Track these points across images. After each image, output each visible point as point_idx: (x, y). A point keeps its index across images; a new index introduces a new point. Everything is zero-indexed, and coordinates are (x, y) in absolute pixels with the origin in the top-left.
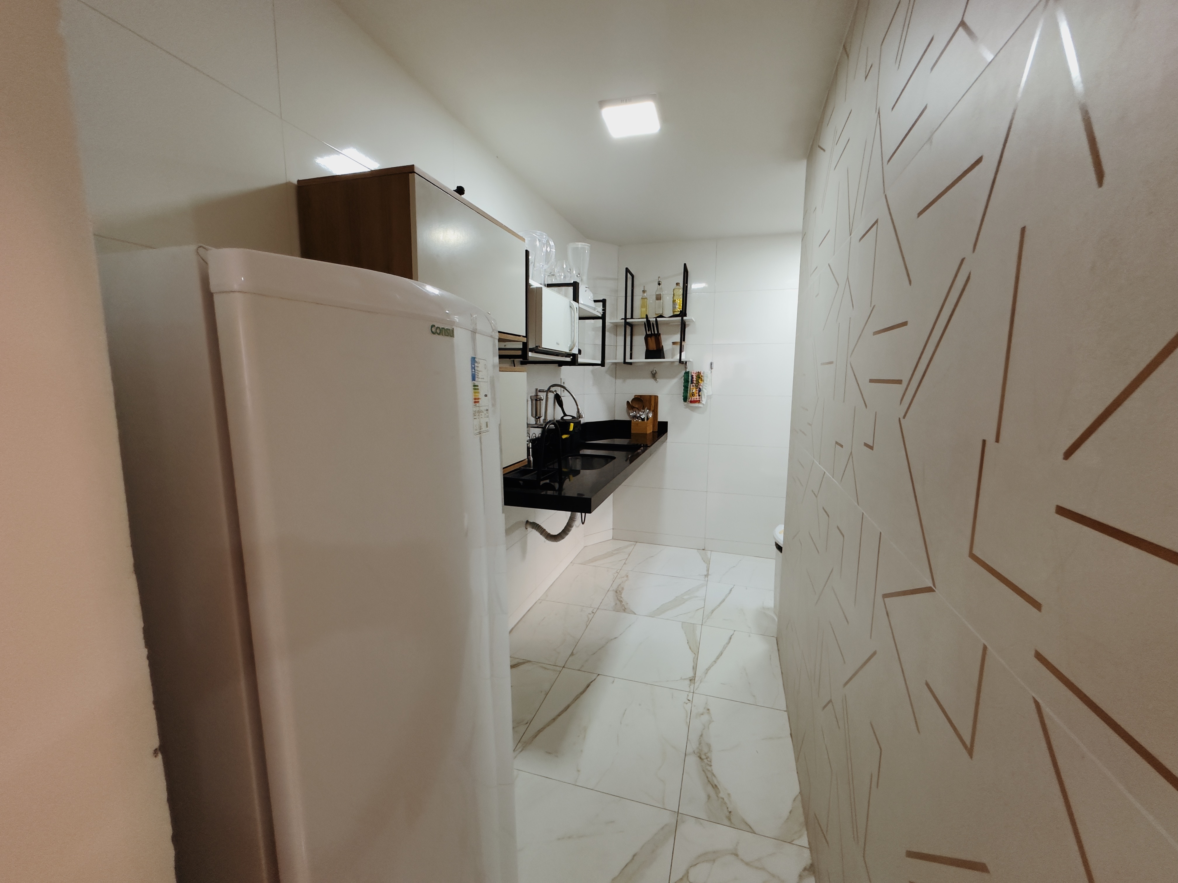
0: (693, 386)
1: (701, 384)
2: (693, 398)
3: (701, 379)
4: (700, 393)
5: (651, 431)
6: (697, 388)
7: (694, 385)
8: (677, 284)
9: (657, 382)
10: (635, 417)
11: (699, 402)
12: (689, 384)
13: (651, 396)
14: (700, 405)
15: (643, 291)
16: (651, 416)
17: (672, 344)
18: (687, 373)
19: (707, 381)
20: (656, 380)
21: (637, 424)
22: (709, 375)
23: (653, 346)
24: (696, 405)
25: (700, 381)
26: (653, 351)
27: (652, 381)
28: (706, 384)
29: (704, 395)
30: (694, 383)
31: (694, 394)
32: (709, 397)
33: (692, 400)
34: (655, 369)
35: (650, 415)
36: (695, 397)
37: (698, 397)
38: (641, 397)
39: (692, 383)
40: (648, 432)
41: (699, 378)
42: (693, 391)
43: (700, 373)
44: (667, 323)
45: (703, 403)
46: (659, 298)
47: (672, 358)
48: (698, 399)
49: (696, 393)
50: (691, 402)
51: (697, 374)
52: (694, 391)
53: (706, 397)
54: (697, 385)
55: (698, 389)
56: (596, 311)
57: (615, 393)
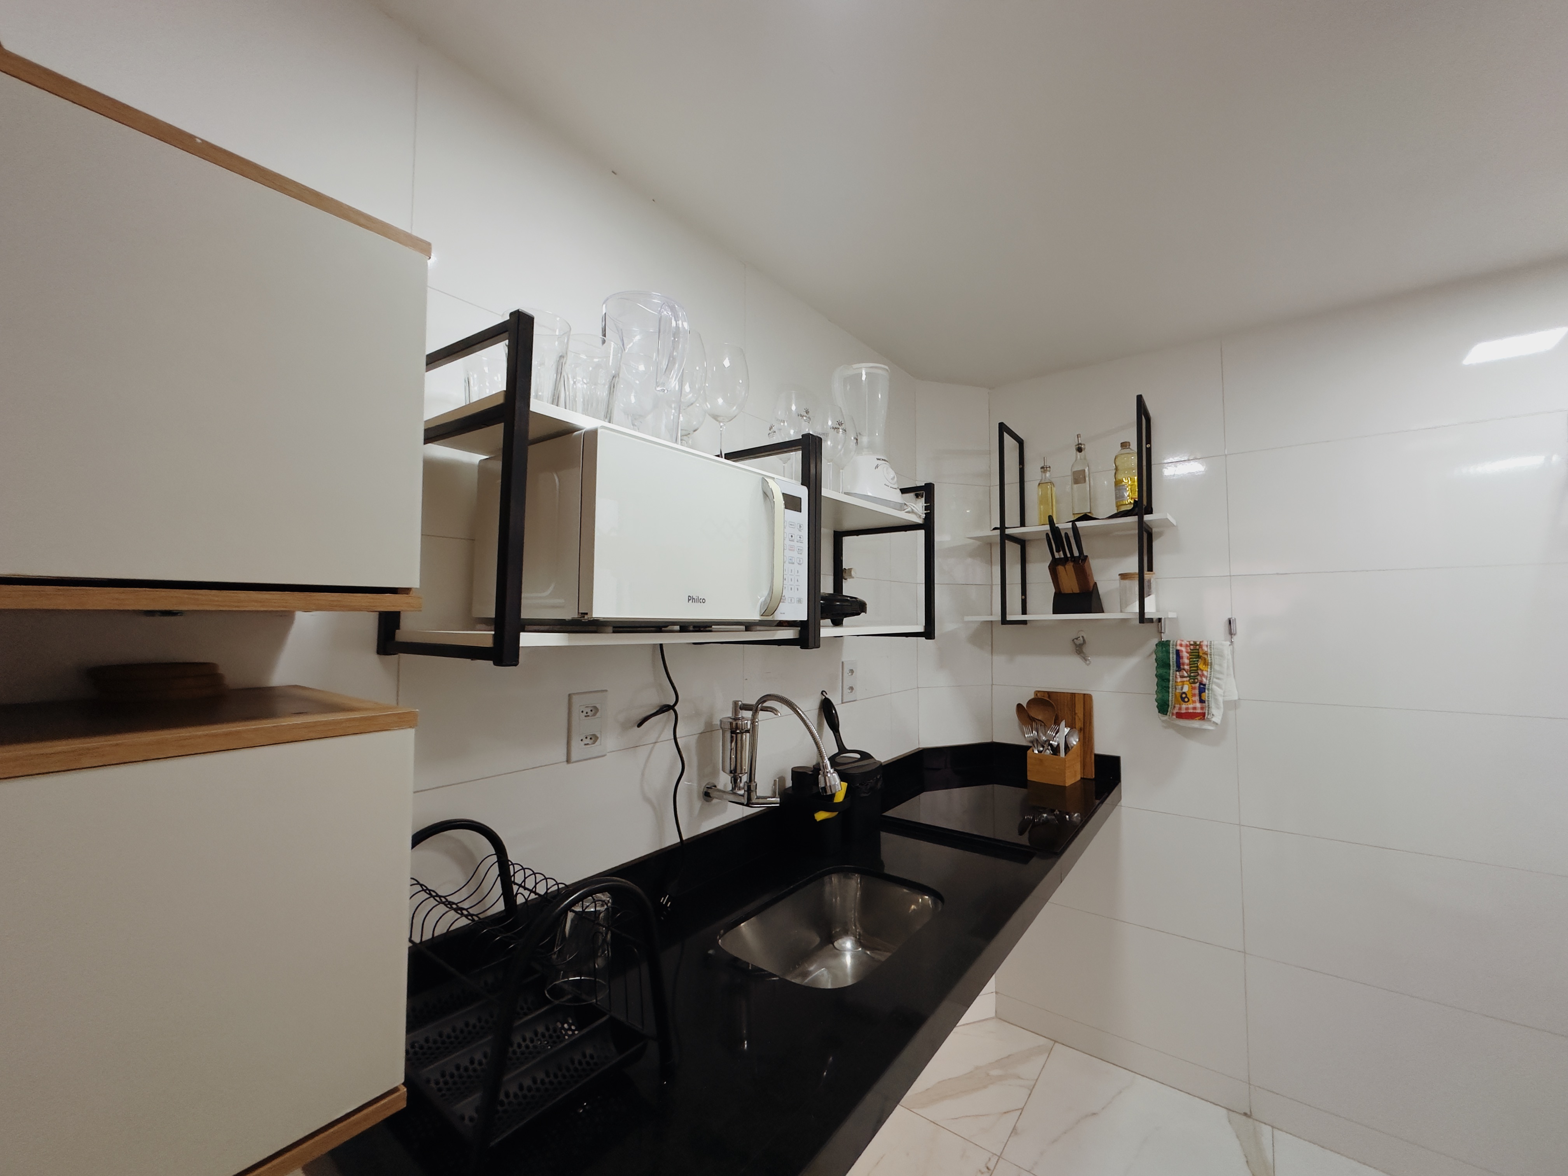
0: (1182, 677)
1: (1205, 673)
2: (1184, 706)
3: (1205, 659)
4: (1203, 694)
5: (1078, 778)
6: (1194, 683)
7: (1186, 674)
8: (1125, 445)
9: (1088, 662)
10: (1036, 742)
11: (1202, 716)
12: (1171, 671)
13: (1073, 695)
14: (1206, 726)
15: (1042, 468)
16: (1075, 743)
17: (1118, 577)
18: (1164, 646)
19: (1220, 665)
20: (1085, 659)
21: (1040, 761)
22: (1227, 651)
23: (1070, 584)
24: (1195, 724)
25: (1201, 666)
26: (1072, 595)
27: (1076, 660)
28: (1221, 673)
29: (1216, 700)
30: (1184, 669)
31: (1186, 697)
32: (1231, 705)
33: (1183, 711)
34: (1083, 634)
35: (1074, 741)
36: (1191, 706)
37: (1198, 705)
38: (1049, 697)
39: (1179, 667)
40: (1069, 782)
41: (1199, 657)
42: (1182, 688)
43: (1200, 646)
44: (1104, 534)
45: (1214, 719)
46: (1079, 478)
47: (1121, 612)
48: (1199, 711)
49: (1194, 695)
50: (1180, 716)
51: (1192, 647)
52: (1186, 689)
53: (1222, 705)
54: (1194, 676)
55: (1197, 685)
56: (906, 512)
57: (992, 685)
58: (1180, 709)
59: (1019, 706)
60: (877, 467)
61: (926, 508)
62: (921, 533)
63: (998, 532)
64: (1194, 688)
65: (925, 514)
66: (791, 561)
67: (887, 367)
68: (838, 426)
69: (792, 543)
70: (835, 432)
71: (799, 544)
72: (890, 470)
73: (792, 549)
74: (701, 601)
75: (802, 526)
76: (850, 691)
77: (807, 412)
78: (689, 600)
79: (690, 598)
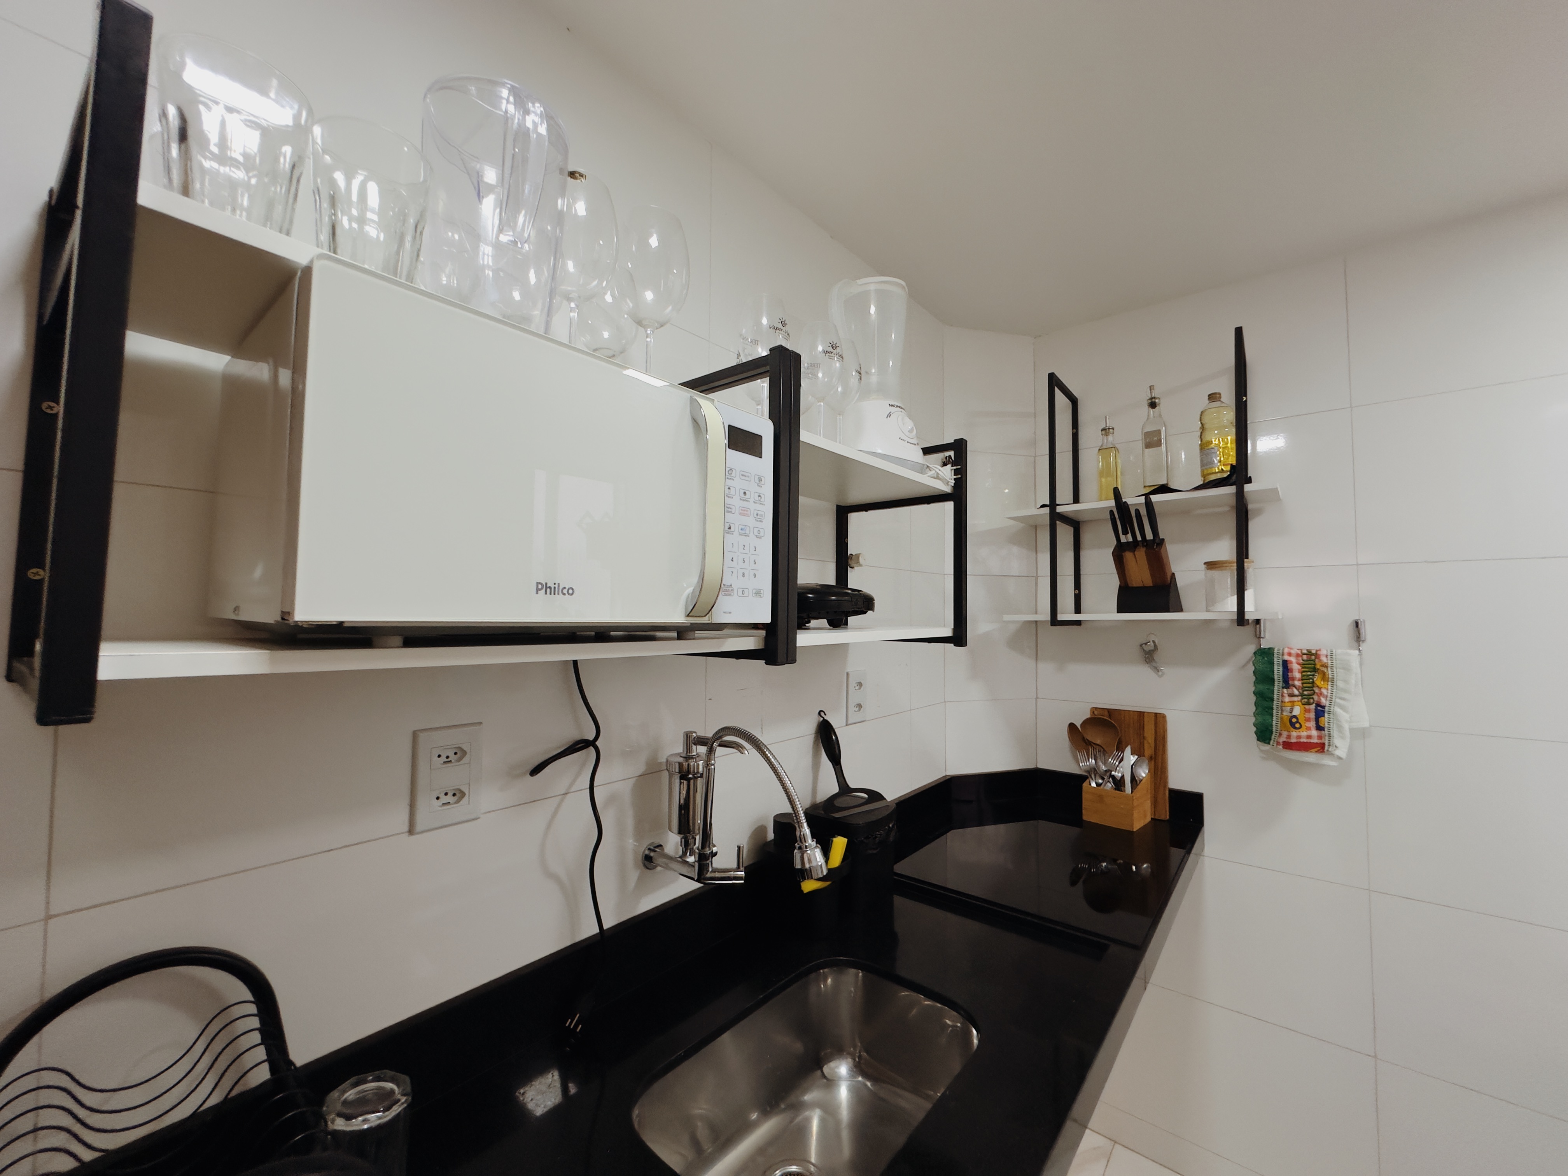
0: (1292, 695)
1: (1324, 691)
2: (1294, 734)
3: (1324, 674)
4: (1321, 719)
5: (1148, 819)
6: (1309, 704)
7: (1296, 692)
8: (1213, 397)
9: (1160, 673)
10: (1094, 771)
11: (1321, 748)
12: (1276, 688)
13: (1141, 714)
14: (1325, 760)
15: (1103, 430)
16: (1144, 775)
17: (1204, 566)
18: (1265, 655)
19: (1346, 681)
20: (1157, 670)
21: (1100, 798)
22: (1355, 663)
23: (1140, 575)
24: (1311, 757)
25: (1318, 680)
26: (1143, 589)
27: (1145, 671)
28: (1345, 691)
29: (1340, 727)
30: (1294, 686)
31: (1298, 722)
32: (1359, 734)
33: (1293, 740)
34: (1152, 638)
35: (1143, 772)
36: (1304, 733)
37: (1314, 733)
38: (1110, 716)
39: (1287, 682)
40: (1137, 825)
41: (1315, 670)
42: (1291, 711)
43: (1317, 655)
44: (1184, 511)
45: (1338, 753)
46: (1152, 441)
47: (1208, 611)
48: (1315, 741)
49: (1308, 720)
50: (1288, 746)
51: (1305, 657)
52: (1297, 711)
53: (1347, 734)
54: (1309, 693)
55: (1313, 707)
56: (928, 476)
57: (1037, 698)
58: (1289, 737)
59: (1072, 726)
60: (889, 415)
61: (956, 474)
62: (949, 506)
63: (1047, 510)
64: (1308, 711)
65: (955, 479)
66: (743, 532)
67: (903, 283)
69: (745, 504)
70: (827, 357)
71: (758, 507)
72: (907, 420)
73: (744, 512)
74: (565, 591)
75: (763, 478)
76: (857, 709)
77: (784, 324)
78: (538, 590)
79: (540, 587)
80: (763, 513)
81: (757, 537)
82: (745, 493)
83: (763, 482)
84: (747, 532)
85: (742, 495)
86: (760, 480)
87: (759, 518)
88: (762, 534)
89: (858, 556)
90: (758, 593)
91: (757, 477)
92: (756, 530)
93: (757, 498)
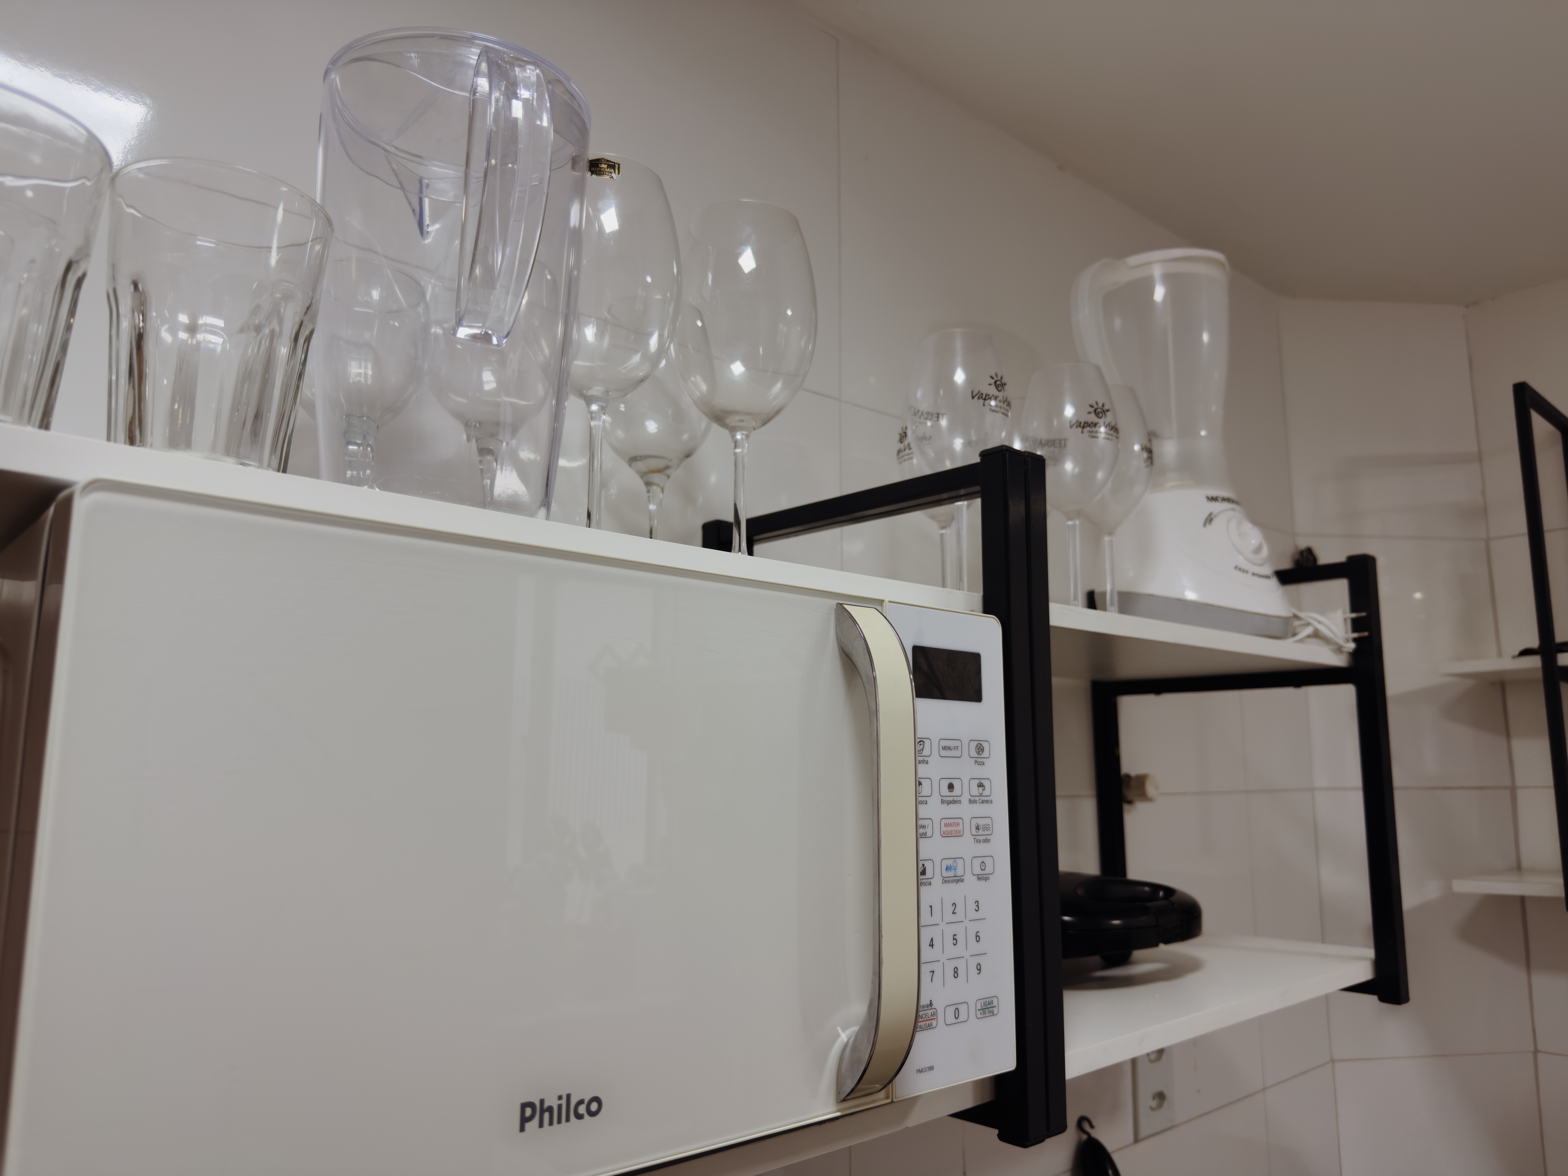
56: (1301, 641)
57: (1536, 1052)
60: (1209, 520)
61: (1357, 625)
62: (1346, 694)
63: (1535, 662)
65: (1355, 640)
66: (951, 874)
67: (1219, 256)
68: (1092, 418)
69: (952, 811)
70: (1086, 434)
71: (979, 809)
72: (1248, 527)
73: (951, 830)
74: (582, 1109)
75: (985, 745)
76: (1154, 1104)
77: (1000, 385)
78: (524, 1120)
79: (528, 1112)
80: (988, 821)
81: (979, 878)
82: (951, 787)
83: (985, 754)
84: (960, 872)
85: (945, 791)
86: (980, 749)
87: (982, 833)
88: (989, 870)
89: (1141, 780)
90: (988, 1008)
91: (973, 745)
92: (977, 862)
93: (975, 791)
